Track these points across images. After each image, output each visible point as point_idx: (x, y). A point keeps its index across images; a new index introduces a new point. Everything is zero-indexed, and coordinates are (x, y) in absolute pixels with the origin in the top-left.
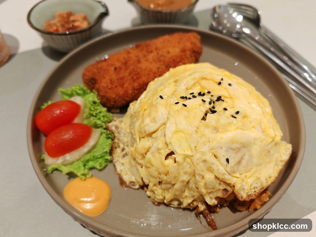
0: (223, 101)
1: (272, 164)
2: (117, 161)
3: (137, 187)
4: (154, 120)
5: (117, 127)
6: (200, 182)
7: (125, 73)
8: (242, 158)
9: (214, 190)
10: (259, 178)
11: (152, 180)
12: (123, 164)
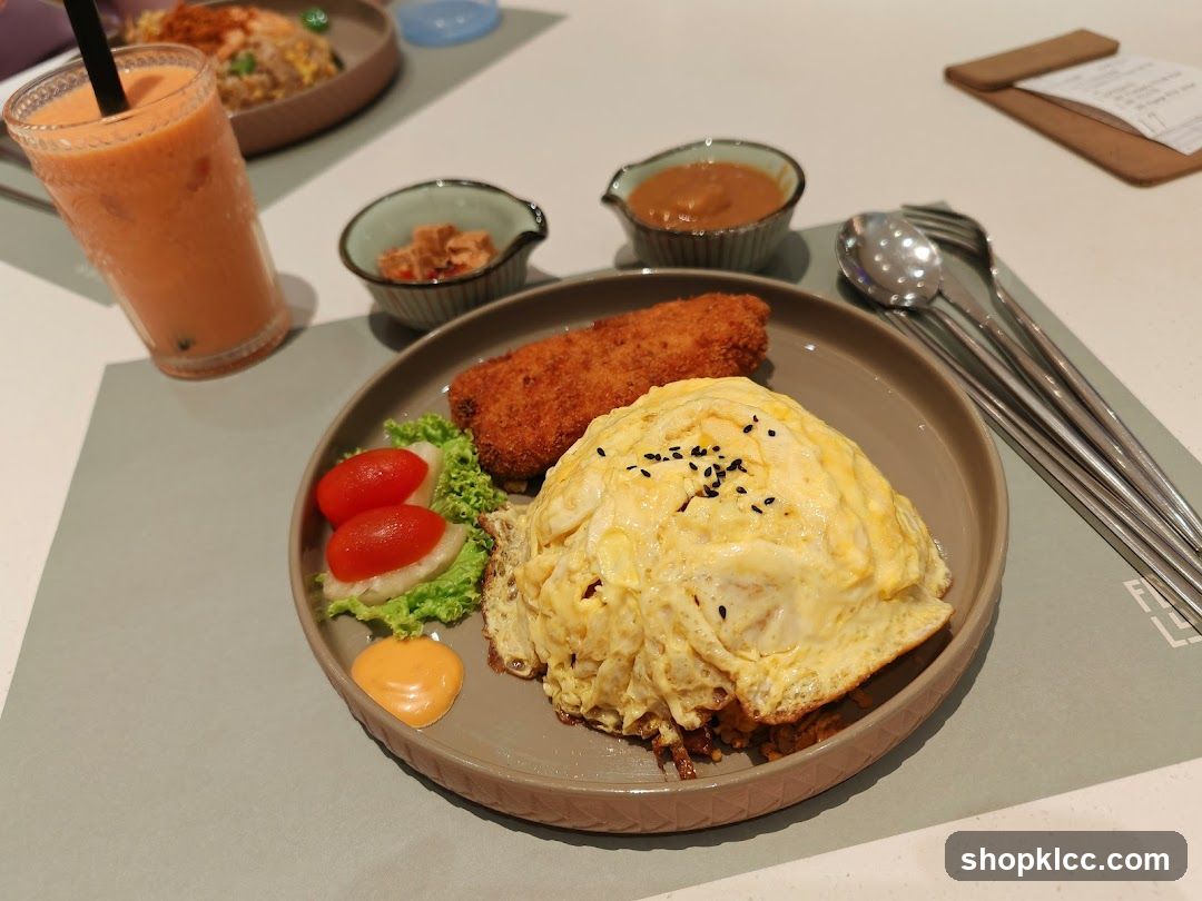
0: (745, 471)
1: (865, 646)
2: (493, 607)
3: (526, 672)
4: (572, 504)
5: (507, 526)
6: (655, 659)
7: (548, 393)
8: (769, 614)
9: (690, 687)
10: (814, 674)
11: (554, 649)
12: (504, 616)
